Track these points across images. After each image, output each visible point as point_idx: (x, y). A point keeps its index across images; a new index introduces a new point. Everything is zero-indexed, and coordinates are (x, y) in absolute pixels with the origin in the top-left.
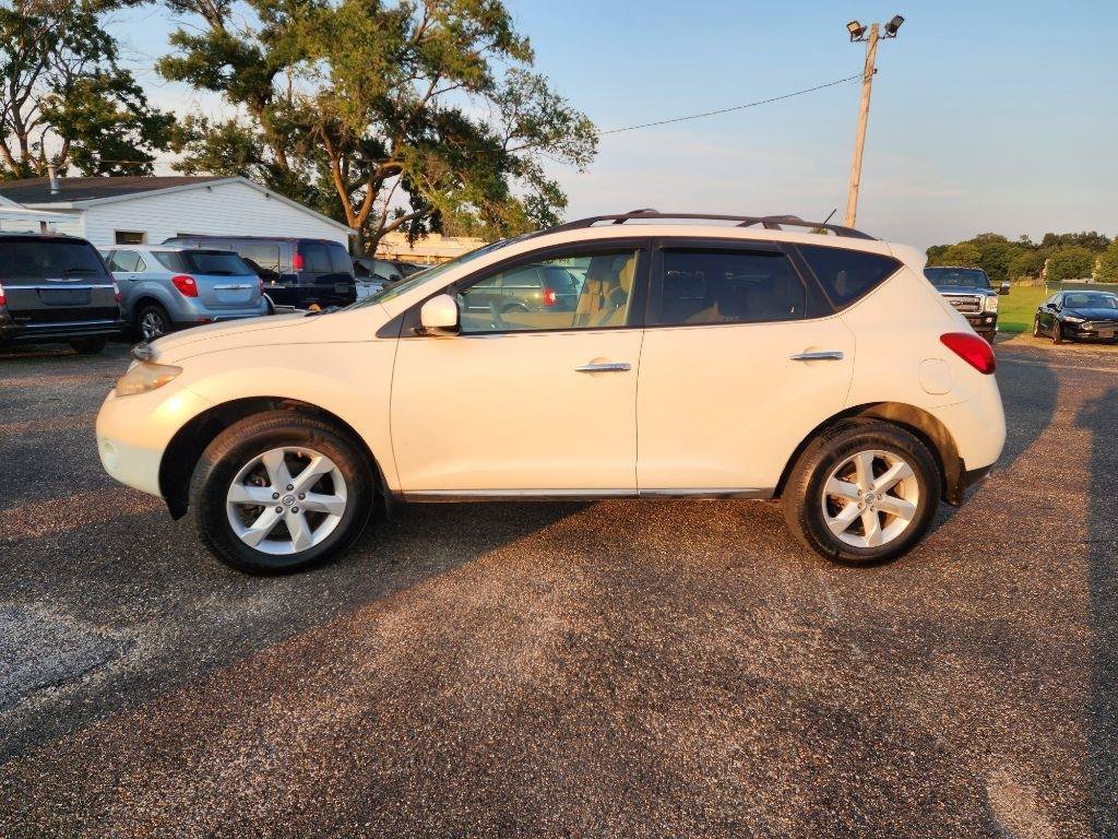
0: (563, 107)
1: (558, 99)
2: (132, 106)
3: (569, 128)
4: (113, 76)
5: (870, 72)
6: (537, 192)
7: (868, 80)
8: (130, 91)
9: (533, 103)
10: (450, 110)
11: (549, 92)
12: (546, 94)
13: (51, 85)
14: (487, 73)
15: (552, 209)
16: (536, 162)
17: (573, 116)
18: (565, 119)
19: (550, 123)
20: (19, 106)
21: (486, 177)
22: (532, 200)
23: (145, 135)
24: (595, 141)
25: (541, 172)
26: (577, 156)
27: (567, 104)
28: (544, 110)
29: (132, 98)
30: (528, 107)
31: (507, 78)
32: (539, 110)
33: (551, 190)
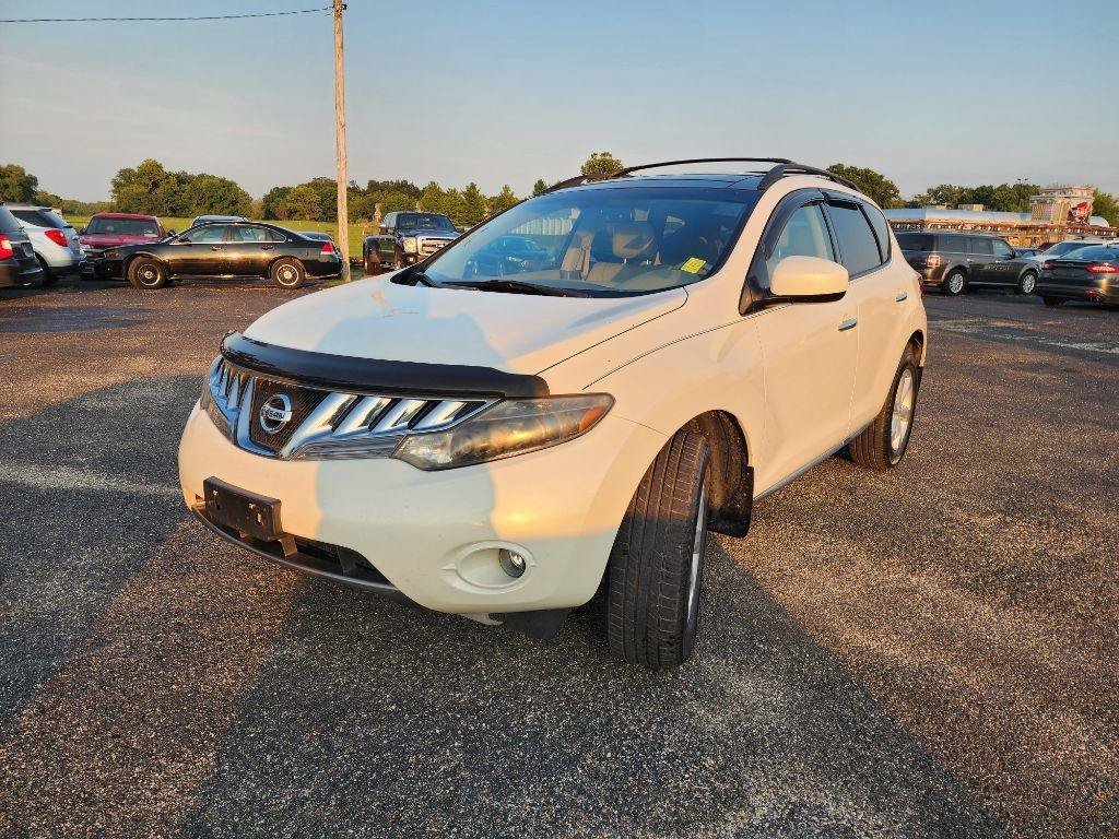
5: (339, 9)
7: (336, 14)
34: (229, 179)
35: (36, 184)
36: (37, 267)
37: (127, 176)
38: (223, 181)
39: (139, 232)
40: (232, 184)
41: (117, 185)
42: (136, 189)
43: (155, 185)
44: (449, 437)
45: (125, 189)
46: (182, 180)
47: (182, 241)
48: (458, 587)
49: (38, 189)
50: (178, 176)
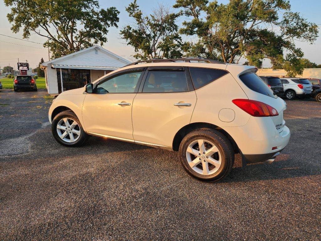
0: (305, 22)
1: (303, 20)
2: (178, 42)
3: (307, 29)
4: (175, 35)
6: (292, 53)
8: (178, 38)
9: (293, 22)
10: (262, 29)
11: (299, 18)
13: (162, 39)
14: (276, 15)
16: (292, 42)
17: (309, 25)
18: (306, 26)
19: (300, 28)
20: (155, 45)
21: (270, 49)
23: (182, 49)
24: (317, 32)
25: (294, 45)
26: (310, 39)
29: (179, 40)
30: (291, 24)
31: (284, 16)
32: (295, 24)
33: (298, 51)
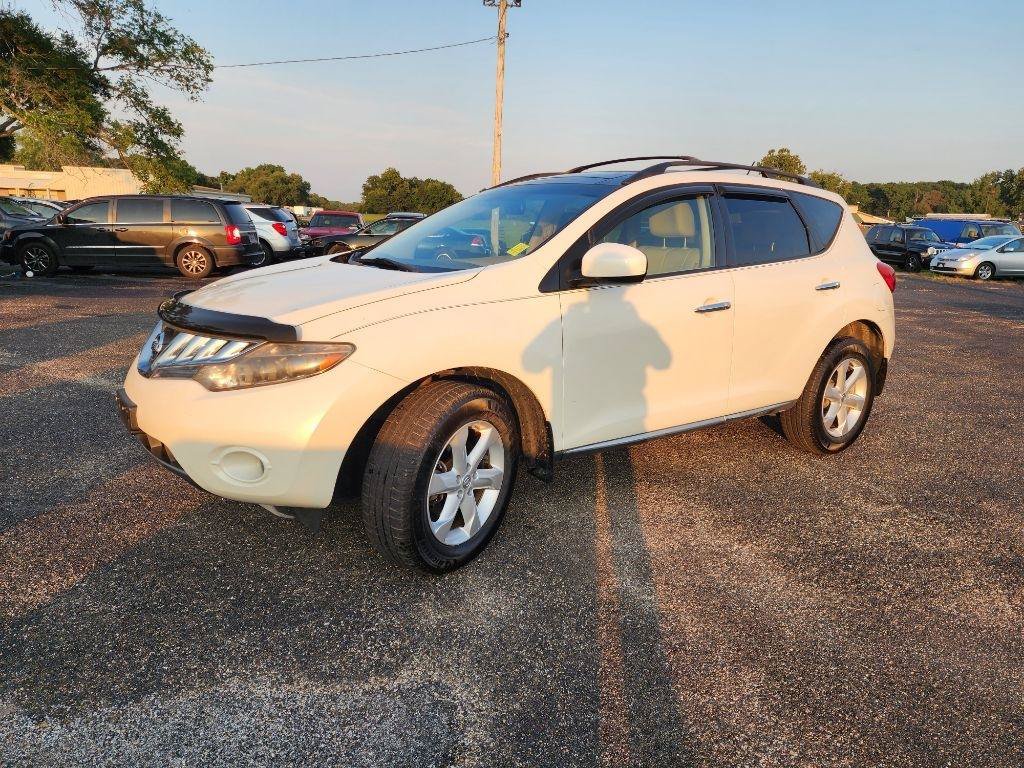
0: (168, 27)
1: (159, 17)
3: (174, 51)
5: (503, 37)
6: (143, 118)
7: (501, 41)
9: (127, 19)
11: (145, 8)
12: (142, 11)
15: (164, 138)
17: (177, 38)
18: (168, 41)
19: (150, 43)
22: (137, 127)
24: (209, 68)
25: (146, 96)
26: (187, 83)
27: (171, 24)
28: (142, 27)
30: (121, 22)
32: (135, 27)
33: (161, 116)
34: (448, 183)
35: (309, 189)
36: (260, 250)
37: (373, 180)
38: (443, 184)
39: (346, 226)
40: (450, 187)
41: (366, 189)
42: (379, 192)
43: (394, 188)
44: (232, 367)
45: (372, 192)
46: (414, 183)
47: (366, 232)
48: (221, 477)
49: (311, 192)
50: (410, 181)
